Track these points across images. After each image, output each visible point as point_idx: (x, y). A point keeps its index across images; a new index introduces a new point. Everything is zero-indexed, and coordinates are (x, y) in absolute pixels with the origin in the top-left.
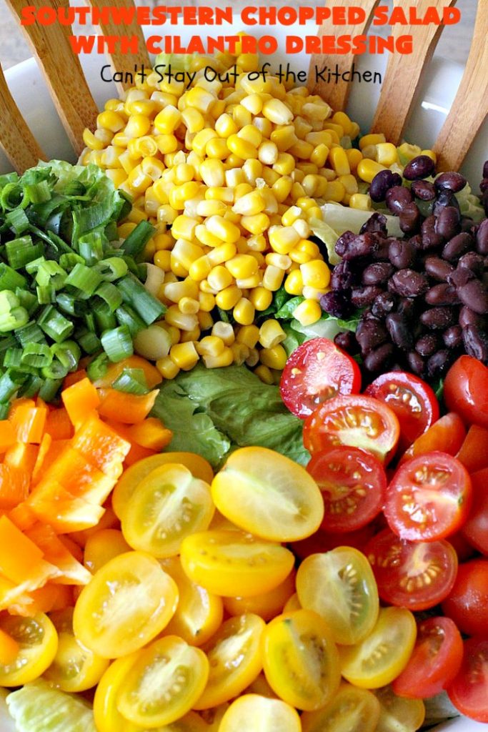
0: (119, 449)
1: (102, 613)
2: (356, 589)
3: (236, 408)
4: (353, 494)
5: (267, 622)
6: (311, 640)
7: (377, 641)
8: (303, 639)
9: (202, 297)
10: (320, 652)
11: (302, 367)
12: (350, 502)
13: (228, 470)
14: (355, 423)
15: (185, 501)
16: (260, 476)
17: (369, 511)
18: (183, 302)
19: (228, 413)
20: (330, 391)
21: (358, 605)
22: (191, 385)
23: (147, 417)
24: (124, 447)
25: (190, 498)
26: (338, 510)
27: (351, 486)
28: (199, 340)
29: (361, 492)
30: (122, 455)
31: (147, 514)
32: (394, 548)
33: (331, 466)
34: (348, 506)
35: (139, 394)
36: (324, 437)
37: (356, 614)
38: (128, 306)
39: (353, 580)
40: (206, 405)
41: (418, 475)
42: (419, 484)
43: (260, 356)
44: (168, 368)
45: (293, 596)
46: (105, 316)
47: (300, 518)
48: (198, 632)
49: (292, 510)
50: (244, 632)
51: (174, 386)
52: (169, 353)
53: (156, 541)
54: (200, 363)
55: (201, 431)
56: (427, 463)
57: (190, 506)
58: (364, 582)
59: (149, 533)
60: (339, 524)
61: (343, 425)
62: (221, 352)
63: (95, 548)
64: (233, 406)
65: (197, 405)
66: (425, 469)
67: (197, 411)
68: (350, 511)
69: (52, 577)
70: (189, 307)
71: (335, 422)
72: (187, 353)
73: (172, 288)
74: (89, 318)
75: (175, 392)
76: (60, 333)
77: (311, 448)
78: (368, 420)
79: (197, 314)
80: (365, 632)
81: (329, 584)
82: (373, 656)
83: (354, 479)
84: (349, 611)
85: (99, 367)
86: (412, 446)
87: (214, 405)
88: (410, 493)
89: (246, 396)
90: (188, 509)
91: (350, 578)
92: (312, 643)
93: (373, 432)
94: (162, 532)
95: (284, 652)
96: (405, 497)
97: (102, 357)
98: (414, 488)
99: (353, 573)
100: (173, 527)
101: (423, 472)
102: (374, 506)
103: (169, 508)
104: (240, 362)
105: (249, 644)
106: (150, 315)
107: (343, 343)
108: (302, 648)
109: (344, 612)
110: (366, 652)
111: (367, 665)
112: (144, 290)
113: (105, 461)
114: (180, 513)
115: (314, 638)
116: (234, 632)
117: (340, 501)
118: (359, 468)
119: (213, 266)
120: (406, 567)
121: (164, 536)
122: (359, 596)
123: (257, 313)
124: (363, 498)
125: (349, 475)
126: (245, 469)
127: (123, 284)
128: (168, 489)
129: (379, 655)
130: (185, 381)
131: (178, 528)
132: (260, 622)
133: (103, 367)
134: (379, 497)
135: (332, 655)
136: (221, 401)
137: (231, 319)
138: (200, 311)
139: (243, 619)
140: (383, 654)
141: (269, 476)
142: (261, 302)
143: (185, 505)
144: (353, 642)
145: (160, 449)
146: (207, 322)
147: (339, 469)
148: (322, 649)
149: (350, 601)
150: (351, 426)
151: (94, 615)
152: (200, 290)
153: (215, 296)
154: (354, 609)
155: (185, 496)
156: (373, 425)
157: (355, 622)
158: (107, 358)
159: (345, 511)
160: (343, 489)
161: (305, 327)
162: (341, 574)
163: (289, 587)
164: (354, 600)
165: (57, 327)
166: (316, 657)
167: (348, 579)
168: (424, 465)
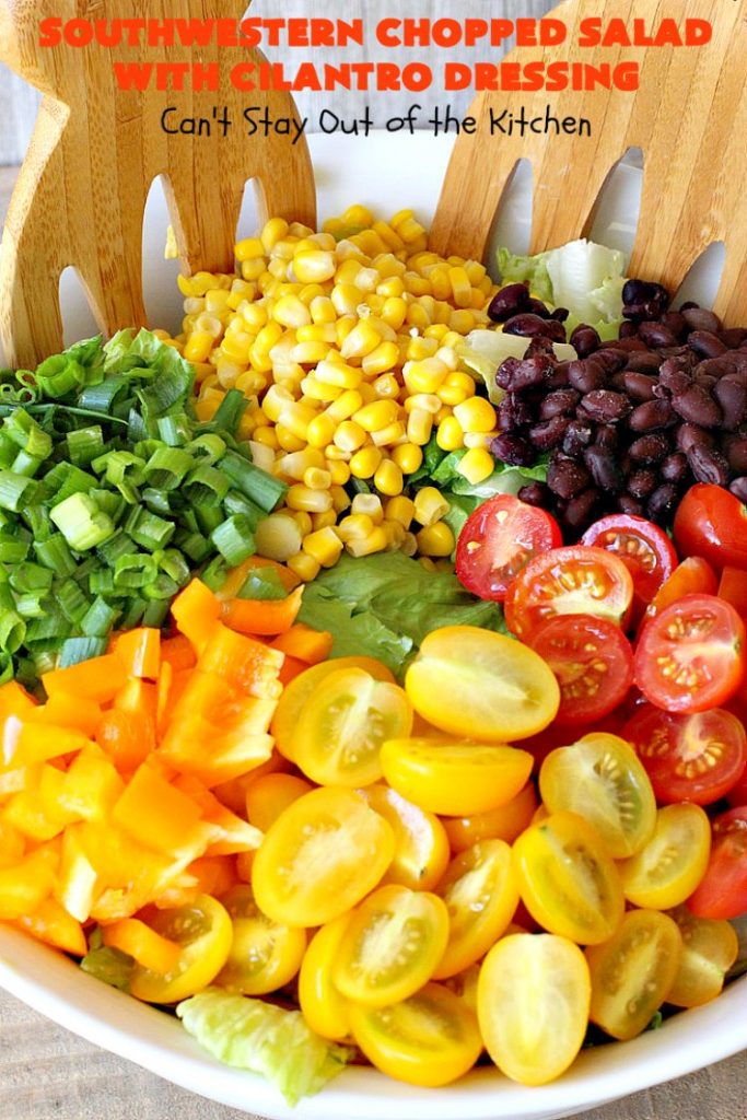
0: (268, 662)
1: (291, 869)
2: (621, 784)
3: (405, 604)
4: (590, 672)
5: (511, 842)
6: (577, 850)
7: (661, 845)
8: (567, 850)
9: (332, 466)
10: (593, 868)
11: (481, 538)
12: (588, 681)
13: (424, 659)
14: (572, 584)
15: (372, 711)
16: (467, 660)
17: (617, 687)
18: (309, 475)
19: (395, 612)
20: (524, 557)
21: (629, 805)
22: (340, 584)
23: (294, 624)
24: (276, 658)
25: (377, 708)
26: (576, 694)
27: (585, 663)
28: (338, 524)
29: (601, 667)
30: (275, 668)
31: (325, 735)
32: (657, 731)
33: (553, 642)
34: (586, 687)
35: (276, 598)
36: (533, 612)
37: (628, 816)
38: (238, 491)
39: (615, 774)
40: (365, 603)
41: (672, 630)
42: (676, 640)
43: (418, 540)
44: (305, 566)
45: (540, 808)
46: (208, 510)
47: (530, 704)
48: (422, 872)
49: (519, 695)
50: (482, 864)
51: (317, 588)
52: (301, 548)
53: (344, 768)
54: (345, 551)
55: (368, 634)
56: (679, 611)
57: (380, 717)
58: (630, 774)
59: (334, 758)
60: (581, 710)
61: (557, 590)
62: (371, 532)
63: (260, 797)
64: (400, 602)
65: (354, 604)
66: (679, 621)
67: (354, 613)
68: (592, 692)
69: (214, 841)
70: (318, 479)
71: (545, 589)
72: (326, 543)
73: (290, 462)
74: (190, 515)
75: (319, 595)
76: (159, 539)
77: (519, 630)
78: (591, 576)
79: (329, 489)
80: (643, 837)
81: (584, 784)
82: (661, 864)
83: (587, 653)
84: (618, 815)
85: (215, 574)
86: (655, 599)
87: (374, 603)
88: (667, 653)
89: (413, 589)
90: (378, 722)
91: (610, 772)
92: (580, 855)
93: (598, 591)
94: (352, 754)
95: (546, 870)
96: (661, 661)
97: (217, 560)
98: (672, 646)
99: (613, 764)
100: (365, 746)
101: (678, 625)
102: (622, 680)
103: (352, 725)
104: (395, 545)
105: (494, 876)
106: (270, 498)
107: (532, 496)
108: (568, 861)
109: (612, 817)
110: (649, 862)
111: (654, 875)
112: (254, 468)
113: (252, 681)
114: (368, 728)
115: (581, 849)
116: (469, 869)
117: (574, 683)
118: (591, 638)
119: (337, 424)
120: (680, 750)
121: (354, 759)
122: (626, 793)
123: (406, 477)
124: (605, 674)
125: (579, 650)
126: (446, 655)
127: (225, 464)
128: (345, 701)
129: (668, 861)
130: (329, 580)
131: (371, 746)
132: (503, 846)
133: (221, 574)
134: (626, 668)
135: (607, 869)
136: (383, 597)
137: (373, 489)
138: (333, 485)
139: (477, 850)
140: (674, 859)
141: (479, 659)
142: (409, 461)
143: (373, 717)
144: (630, 852)
145: (320, 657)
146: (344, 500)
147: (564, 644)
148: (594, 862)
149: (616, 801)
150: (569, 589)
151: (281, 871)
152: (326, 458)
153: (348, 462)
154: (623, 810)
155: (372, 705)
156: (596, 583)
157: (629, 825)
158: (224, 562)
159: (584, 694)
160: (576, 666)
161: (475, 486)
162: (597, 768)
163: (532, 796)
164: (622, 799)
165: (154, 531)
166: (589, 874)
167: (608, 773)
168: (677, 616)
